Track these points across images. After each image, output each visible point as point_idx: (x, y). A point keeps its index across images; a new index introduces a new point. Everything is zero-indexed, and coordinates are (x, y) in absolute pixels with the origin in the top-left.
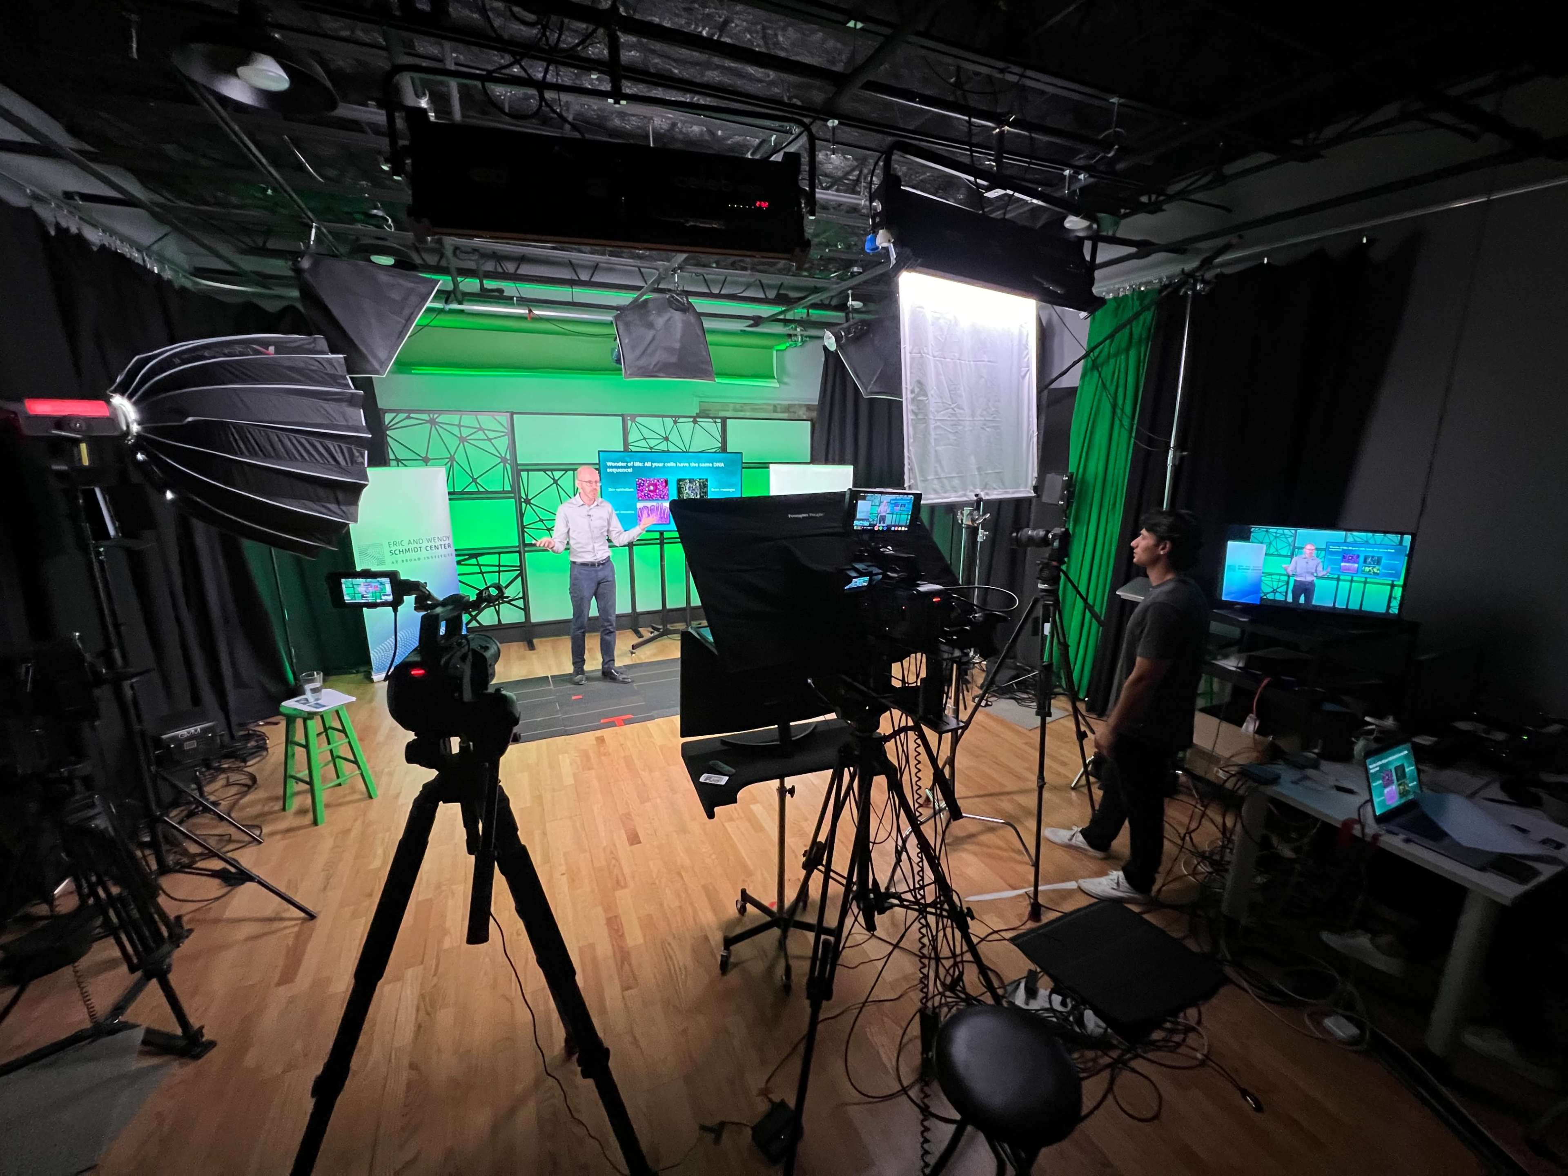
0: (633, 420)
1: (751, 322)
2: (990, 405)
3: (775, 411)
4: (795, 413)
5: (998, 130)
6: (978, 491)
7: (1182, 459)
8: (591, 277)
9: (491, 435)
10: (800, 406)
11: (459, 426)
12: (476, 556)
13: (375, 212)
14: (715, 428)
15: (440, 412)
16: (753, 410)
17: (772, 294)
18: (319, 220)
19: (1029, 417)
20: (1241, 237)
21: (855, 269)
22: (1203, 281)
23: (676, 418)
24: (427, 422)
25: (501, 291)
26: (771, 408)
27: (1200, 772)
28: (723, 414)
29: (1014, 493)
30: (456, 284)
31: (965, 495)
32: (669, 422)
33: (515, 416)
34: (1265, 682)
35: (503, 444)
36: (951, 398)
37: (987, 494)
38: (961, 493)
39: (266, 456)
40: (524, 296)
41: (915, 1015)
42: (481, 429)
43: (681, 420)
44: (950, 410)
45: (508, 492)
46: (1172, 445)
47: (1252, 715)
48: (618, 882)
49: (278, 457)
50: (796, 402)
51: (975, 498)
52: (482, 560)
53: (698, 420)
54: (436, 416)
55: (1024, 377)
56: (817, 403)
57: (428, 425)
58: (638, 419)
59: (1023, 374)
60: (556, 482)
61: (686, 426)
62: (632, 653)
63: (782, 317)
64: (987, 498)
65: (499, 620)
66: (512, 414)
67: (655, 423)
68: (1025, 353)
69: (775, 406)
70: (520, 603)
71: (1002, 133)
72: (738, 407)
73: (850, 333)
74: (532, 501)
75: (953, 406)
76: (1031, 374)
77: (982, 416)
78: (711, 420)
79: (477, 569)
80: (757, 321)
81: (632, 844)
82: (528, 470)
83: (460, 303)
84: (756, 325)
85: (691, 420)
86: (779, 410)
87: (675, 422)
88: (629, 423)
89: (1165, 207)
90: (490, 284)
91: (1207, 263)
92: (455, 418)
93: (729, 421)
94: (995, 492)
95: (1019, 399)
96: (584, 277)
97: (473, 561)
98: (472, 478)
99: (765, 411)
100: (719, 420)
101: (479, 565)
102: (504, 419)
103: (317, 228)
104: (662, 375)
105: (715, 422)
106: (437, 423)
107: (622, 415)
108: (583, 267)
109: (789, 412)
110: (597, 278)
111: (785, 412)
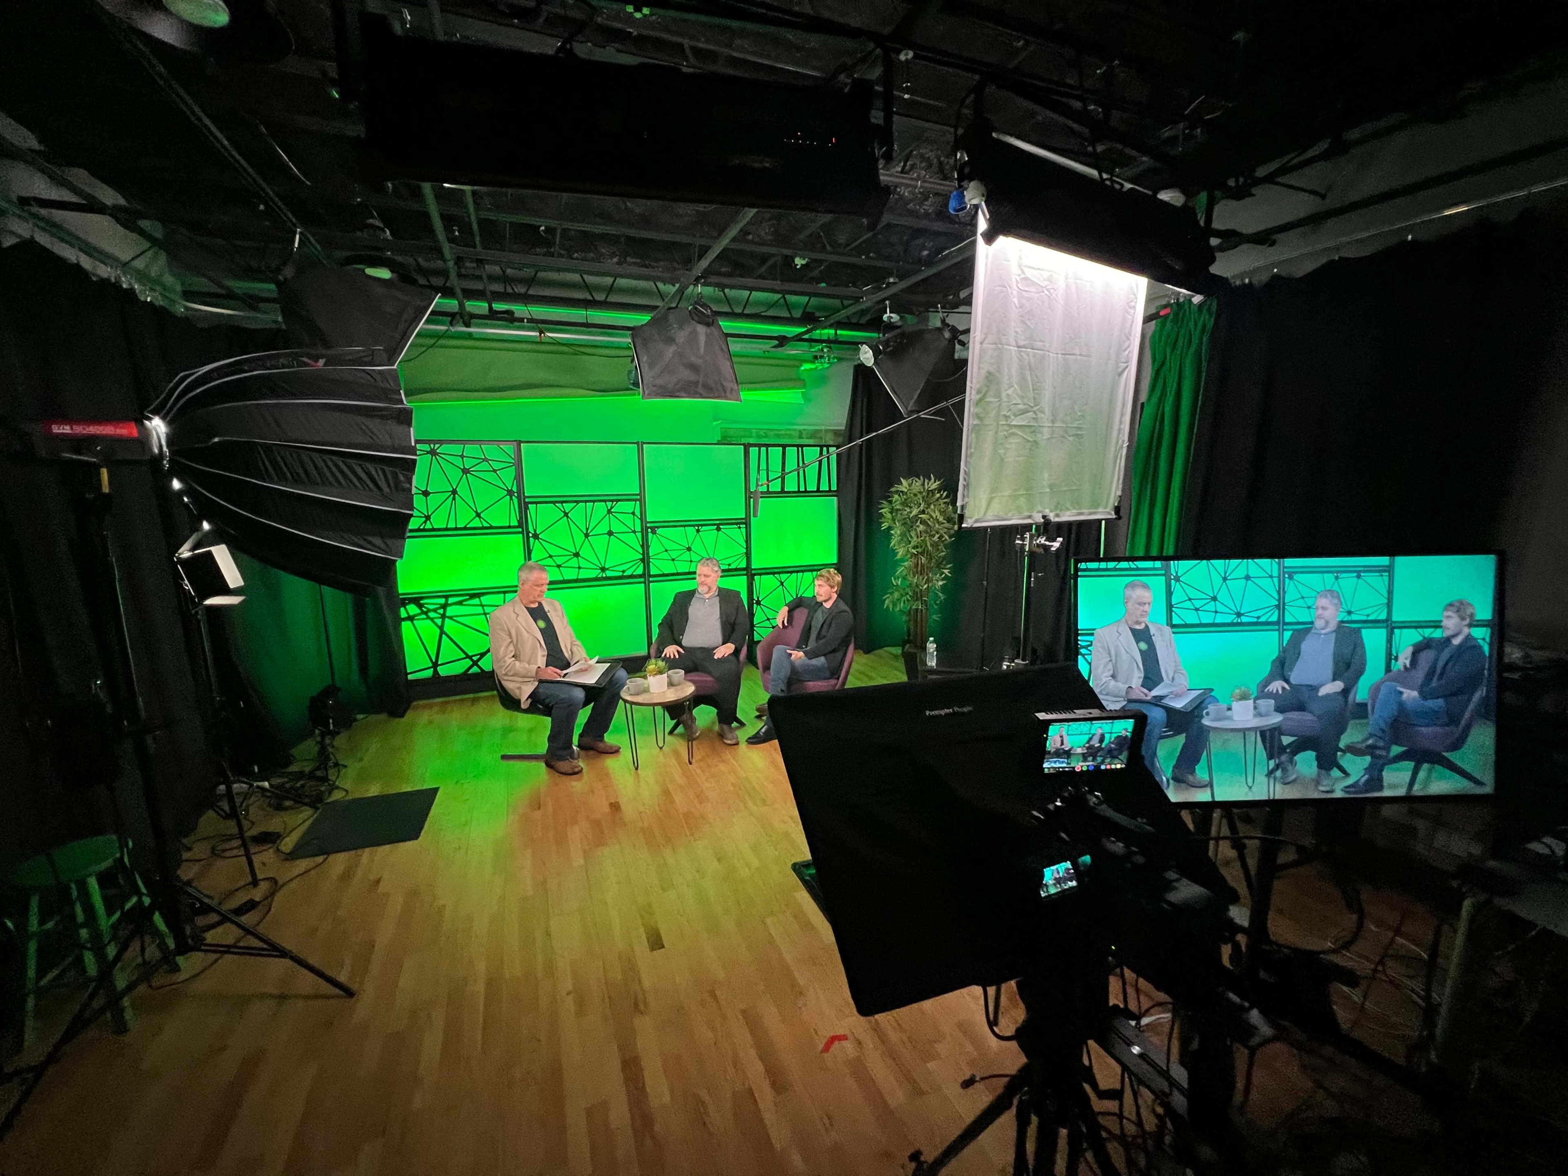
1: (776, 342)
2: (1076, 407)
3: (800, 437)
4: (820, 439)
5: (1104, 68)
6: (1047, 512)
8: (607, 297)
9: (496, 466)
10: (827, 431)
11: (462, 456)
12: (478, 595)
13: (371, 221)
15: (441, 442)
16: (778, 436)
17: (797, 314)
18: (303, 224)
19: (1121, 422)
21: (891, 280)
24: (428, 453)
25: (509, 313)
26: (797, 434)
28: (744, 441)
29: (1090, 514)
30: (461, 305)
31: (1030, 517)
33: (522, 445)
35: (508, 477)
36: (1034, 399)
37: (1057, 515)
38: (1026, 514)
39: (297, 482)
40: (535, 317)
42: (486, 460)
44: (1031, 414)
45: (514, 527)
48: (636, 1005)
50: (823, 428)
51: (1042, 520)
52: (485, 600)
54: (437, 446)
55: (1120, 374)
56: (843, 428)
57: (429, 456)
59: (1120, 370)
60: (566, 514)
63: (806, 337)
64: (1057, 520)
66: (519, 443)
68: (1127, 344)
69: (800, 432)
72: (762, 433)
73: (888, 347)
74: (540, 536)
75: (1035, 409)
76: (1129, 371)
77: (1064, 422)
79: (479, 610)
80: (782, 340)
81: (652, 949)
82: (536, 503)
83: (468, 325)
84: (781, 345)
86: (804, 436)
89: (1253, 191)
90: (498, 306)
92: (457, 449)
94: (1068, 513)
95: (1112, 401)
96: (600, 297)
97: (476, 601)
98: (476, 512)
99: (790, 436)
100: (742, 448)
101: (482, 606)
102: (510, 449)
103: (301, 233)
104: (683, 394)
106: (437, 454)
107: (637, 443)
108: (598, 288)
109: (815, 437)
110: (613, 298)
111: (811, 438)
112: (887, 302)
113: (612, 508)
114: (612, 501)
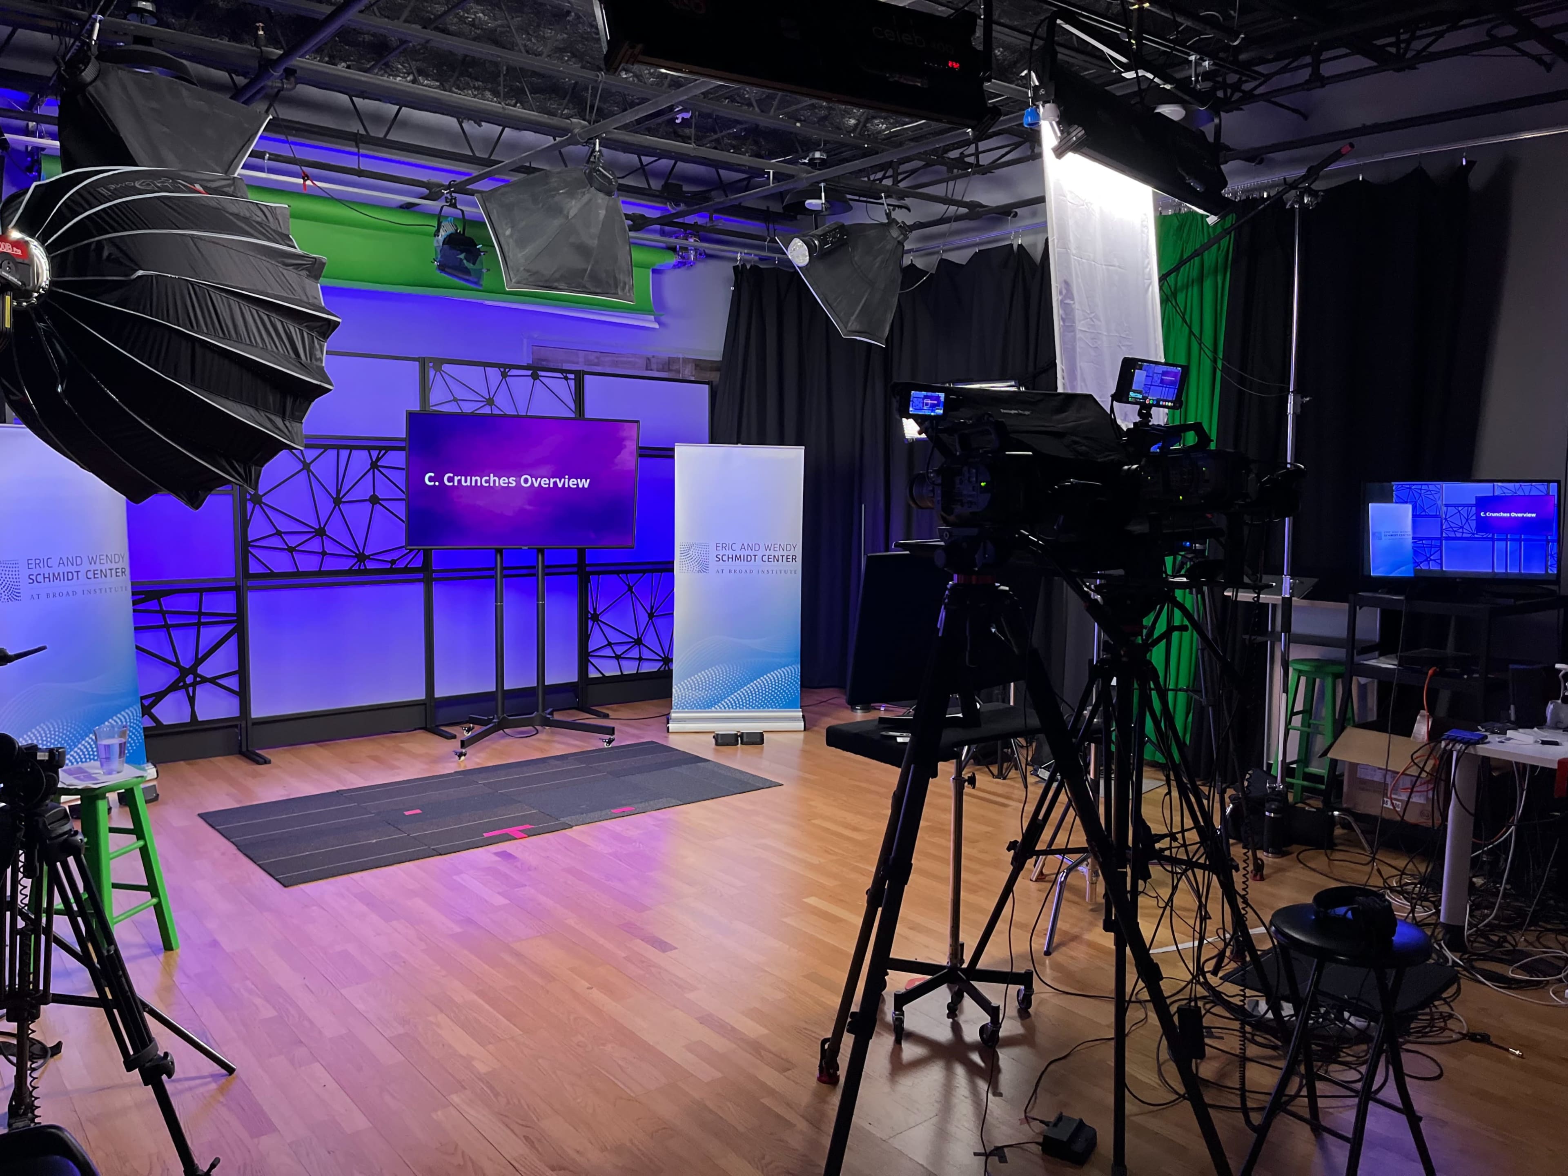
0: (438, 369)
2: (1123, 319)
3: (650, 369)
4: (678, 372)
5: (1136, 6)
7: (1303, 405)
8: (388, 133)
10: (686, 361)
14: (564, 388)
19: (1155, 339)
20: (1352, 145)
22: (1313, 193)
23: (505, 369)
26: (644, 362)
27: (1361, 809)
28: (576, 367)
32: (494, 374)
34: (1430, 672)
36: (1089, 306)
39: (226, 337)
41: (1161, 1038)
43: (514, 372)
44: (1089, 321)
46: (1291, 389)
47: (1424, 712)
49: (239, 340)
50: (681, 355)
52: (166, 604)
53: (541, 373)
55: (1147, 290)
56: (718, 358)
58: (446, 367)
59: (1146, 286)
60: (306, 467)
61: (521, 383)
62: (460, 755)
65: (193, 714)
67: (473, 375)
68: (1146, 261)
69: (648, 360)
70: (232, 683)
71: (1141, 9)
72: (599, 357)
73: (826, 243)
74: (262, 501)
75: (1091, 315)
76: (1153, 287)
77: (1116, 331)
78: (559, 375)
79: (157, 621)
85: (529, 373)
86: (654, 366)
87: (504, 375)
88: (432, 373)
91: (1313, 173)
93: (587, 378)
95: (1146, 316)
96: (377, 132)
99: (635, 365)
100: (572, 376)
101: (163, 613)
105: (566, 378)
107: (421, 360)
108: (377, 119)
109: (669, 370)
110: (394, 136)
111: (663, 370)
112: (822, 185)
113: (378, 459)
114: (380, 449)
